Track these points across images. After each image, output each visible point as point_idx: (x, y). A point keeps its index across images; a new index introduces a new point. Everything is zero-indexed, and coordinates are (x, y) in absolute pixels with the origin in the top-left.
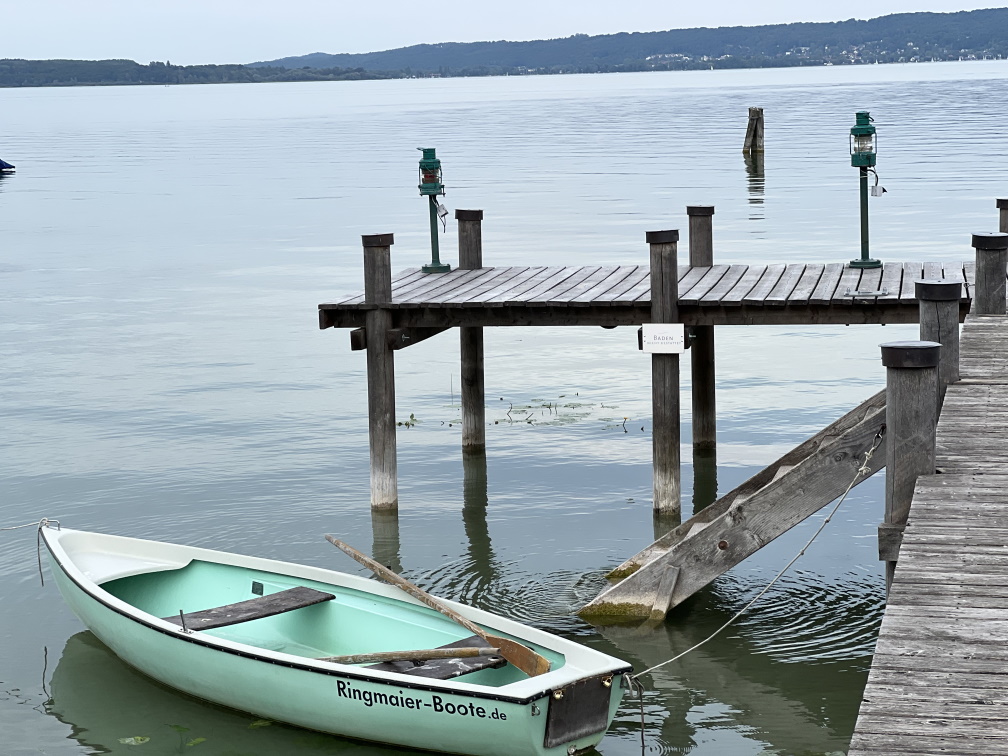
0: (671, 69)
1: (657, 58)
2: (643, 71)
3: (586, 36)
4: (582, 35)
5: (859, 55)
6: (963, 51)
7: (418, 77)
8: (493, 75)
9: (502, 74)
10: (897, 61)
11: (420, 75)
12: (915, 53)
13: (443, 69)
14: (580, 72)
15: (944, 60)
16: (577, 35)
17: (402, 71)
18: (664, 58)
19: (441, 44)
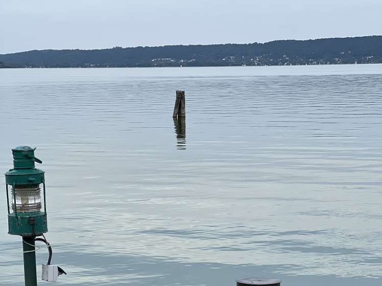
0: (164, 66)
1: (157, 60)
2: (150, 67)
3: (121, 48)
4: (119, 47)
5: (259, 61)
6: (310, 60)
7: (32, 68)
8: (72, 67)
9: (77, 67)
10: (278, 65)
11: (34, 66)
12: (287, 61)
13: (46, 64)
14: (118, 67)
15: (301, 64)
16: (116, 47)
17: (24, 64)
18: (161, 61)
19: (45, 50)
